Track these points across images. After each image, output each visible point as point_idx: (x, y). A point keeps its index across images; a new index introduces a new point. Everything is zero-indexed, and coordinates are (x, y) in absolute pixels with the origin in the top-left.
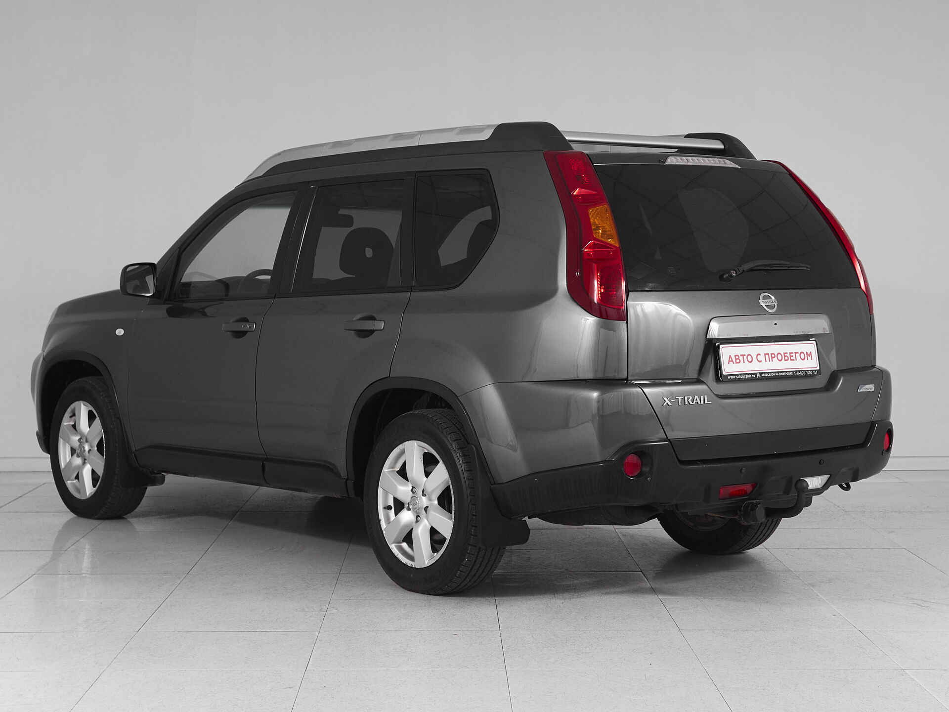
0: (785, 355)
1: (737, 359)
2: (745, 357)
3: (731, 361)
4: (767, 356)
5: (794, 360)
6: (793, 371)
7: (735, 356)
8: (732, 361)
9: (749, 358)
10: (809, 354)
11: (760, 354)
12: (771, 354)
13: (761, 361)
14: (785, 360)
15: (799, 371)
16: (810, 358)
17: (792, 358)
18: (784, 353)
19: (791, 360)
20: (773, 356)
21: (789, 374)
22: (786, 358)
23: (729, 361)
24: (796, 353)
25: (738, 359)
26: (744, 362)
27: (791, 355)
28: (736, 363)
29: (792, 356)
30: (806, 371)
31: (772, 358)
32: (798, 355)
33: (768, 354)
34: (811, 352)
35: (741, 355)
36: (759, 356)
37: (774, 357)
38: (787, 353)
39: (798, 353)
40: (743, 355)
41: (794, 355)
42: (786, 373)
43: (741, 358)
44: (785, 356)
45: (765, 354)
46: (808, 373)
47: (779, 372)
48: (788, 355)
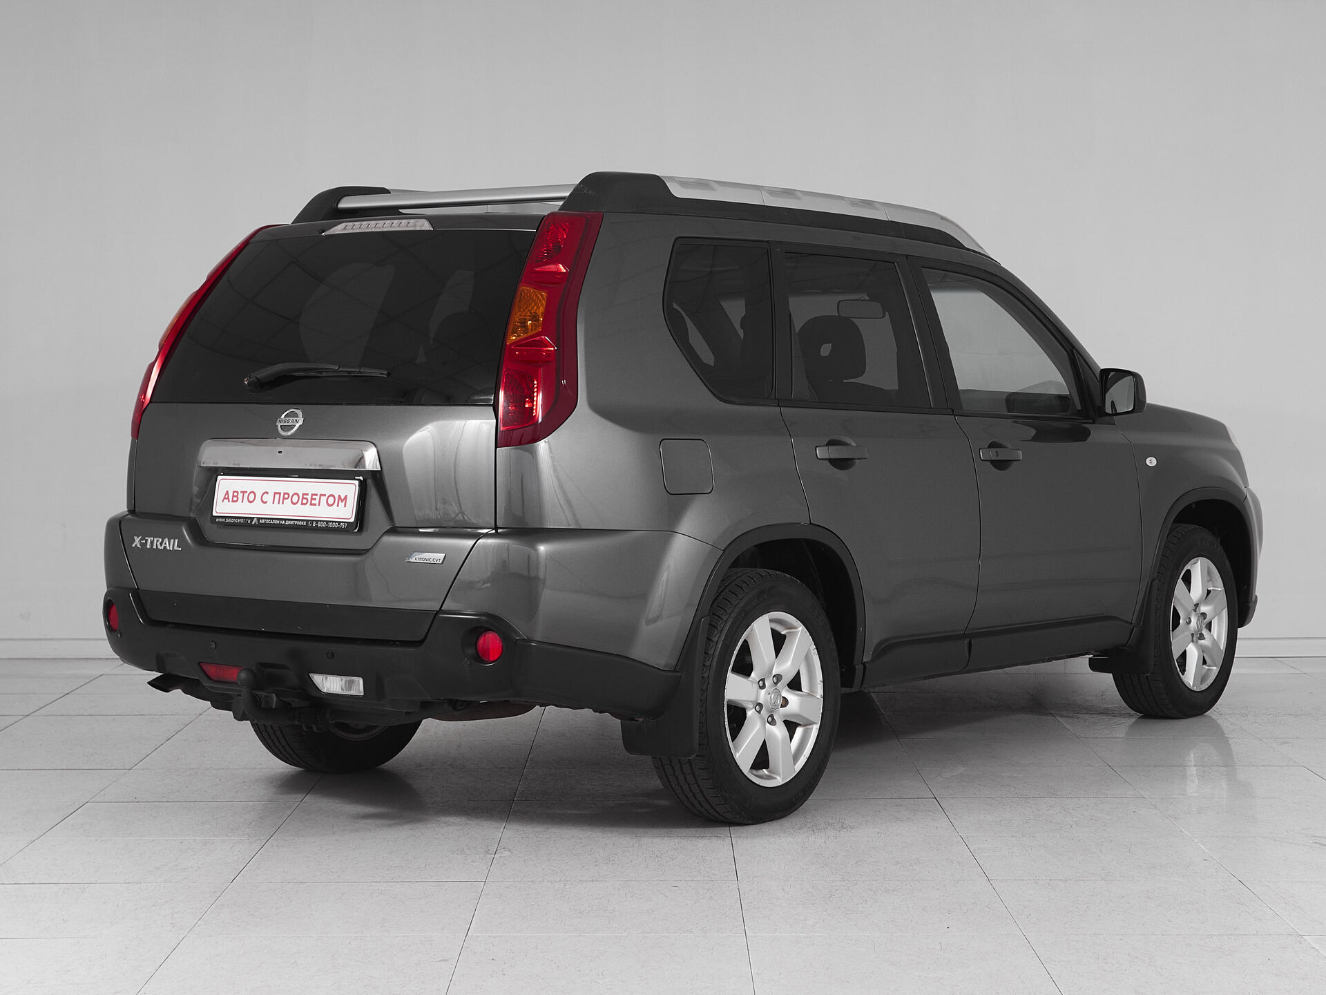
0: (305, 496)
1: (234, 497)
2: (246, 495)
3: (226, 499)
4: (277, 496)
5: (315, 505)
6: (307, 521)
7: (234, 492)
8: (228, 498)
9: (250, 496)
10: (342, 498)
11: (267, 493)
12: (285, 494)
13: (266, 502)
14: (302, 504)
15: (317, 521)
16: (342, 504)
17: (313, 502)
18: (304, 494)
19: (311, 504)
20: (286, 496)
21: (301, 523)
22: (305, 501)
23: (225, 498)
24: (321, 495)
25: (237, 496)
26: (242, 502)
27: (314, 497)
28: (233, 501)
29: (315, 499)
30: (327, 522)
31: (284, 498)
32: (324, 499)
33: (280, 493)
34: (346, 496)
35: (241, 492)
36: (265, 495)
37: (287, 499)
38: (307, 494)
39: (325, 495)
40: (244, 492)
41: (318, 498)
42: (296, 522)
43: (240, 496)
44: (303, 498)
45: (275, 493)
46: (331, 525)
47: (285, 520)
48: (309, 497)
